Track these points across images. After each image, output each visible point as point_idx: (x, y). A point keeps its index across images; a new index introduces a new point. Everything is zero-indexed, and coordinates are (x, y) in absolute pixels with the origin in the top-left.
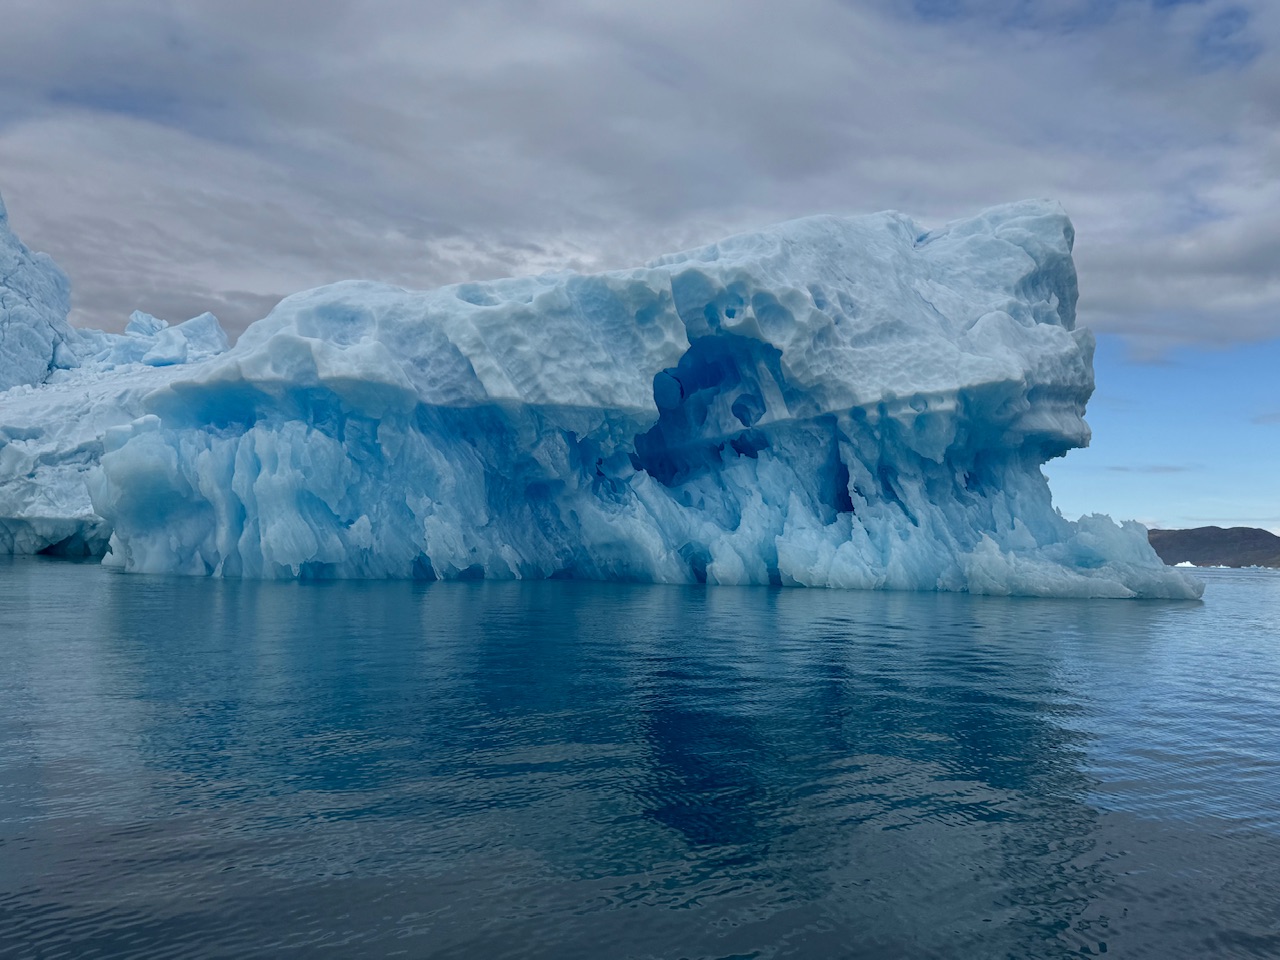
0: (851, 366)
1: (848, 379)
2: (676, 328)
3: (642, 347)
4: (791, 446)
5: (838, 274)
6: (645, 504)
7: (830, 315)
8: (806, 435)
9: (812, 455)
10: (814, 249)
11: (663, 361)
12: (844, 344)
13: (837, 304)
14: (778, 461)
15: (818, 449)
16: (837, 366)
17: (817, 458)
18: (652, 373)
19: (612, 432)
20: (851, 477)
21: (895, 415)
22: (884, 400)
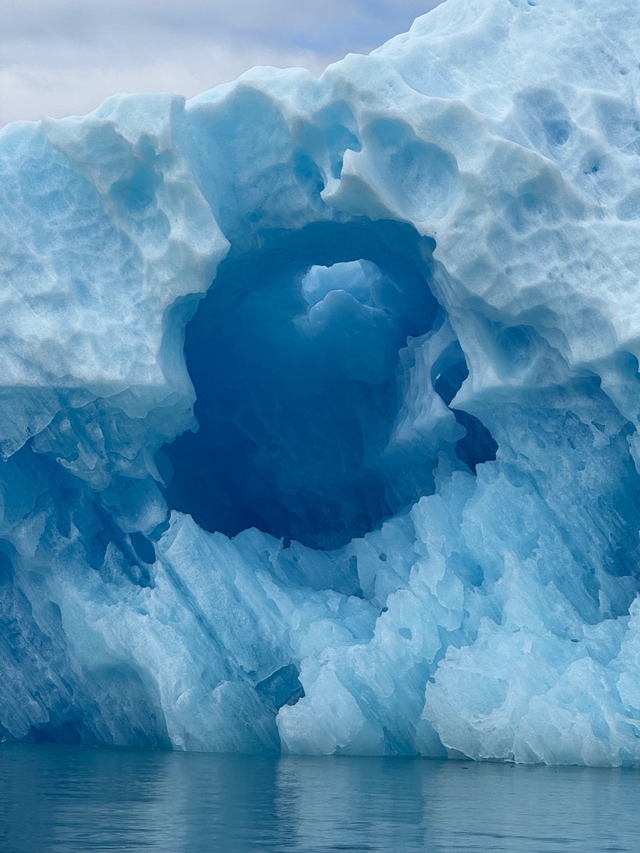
0: (608, 261)
1: (603, 291)
2: (191, 211)
3: (138, 257)
4: (531, 448)
5: (623, 60)
6: (177, 583)
7: (576, 152)
8: (570, 422)
9: (582, 467)
10: (573, 13)
11: (173, 280)
12: (600, 213)
13: (588, 127)
14: (507, 483)
15: (595, 451)
16: (577, 263)
17: (593, 473)
18: (158, 307)
19: (84, 436)
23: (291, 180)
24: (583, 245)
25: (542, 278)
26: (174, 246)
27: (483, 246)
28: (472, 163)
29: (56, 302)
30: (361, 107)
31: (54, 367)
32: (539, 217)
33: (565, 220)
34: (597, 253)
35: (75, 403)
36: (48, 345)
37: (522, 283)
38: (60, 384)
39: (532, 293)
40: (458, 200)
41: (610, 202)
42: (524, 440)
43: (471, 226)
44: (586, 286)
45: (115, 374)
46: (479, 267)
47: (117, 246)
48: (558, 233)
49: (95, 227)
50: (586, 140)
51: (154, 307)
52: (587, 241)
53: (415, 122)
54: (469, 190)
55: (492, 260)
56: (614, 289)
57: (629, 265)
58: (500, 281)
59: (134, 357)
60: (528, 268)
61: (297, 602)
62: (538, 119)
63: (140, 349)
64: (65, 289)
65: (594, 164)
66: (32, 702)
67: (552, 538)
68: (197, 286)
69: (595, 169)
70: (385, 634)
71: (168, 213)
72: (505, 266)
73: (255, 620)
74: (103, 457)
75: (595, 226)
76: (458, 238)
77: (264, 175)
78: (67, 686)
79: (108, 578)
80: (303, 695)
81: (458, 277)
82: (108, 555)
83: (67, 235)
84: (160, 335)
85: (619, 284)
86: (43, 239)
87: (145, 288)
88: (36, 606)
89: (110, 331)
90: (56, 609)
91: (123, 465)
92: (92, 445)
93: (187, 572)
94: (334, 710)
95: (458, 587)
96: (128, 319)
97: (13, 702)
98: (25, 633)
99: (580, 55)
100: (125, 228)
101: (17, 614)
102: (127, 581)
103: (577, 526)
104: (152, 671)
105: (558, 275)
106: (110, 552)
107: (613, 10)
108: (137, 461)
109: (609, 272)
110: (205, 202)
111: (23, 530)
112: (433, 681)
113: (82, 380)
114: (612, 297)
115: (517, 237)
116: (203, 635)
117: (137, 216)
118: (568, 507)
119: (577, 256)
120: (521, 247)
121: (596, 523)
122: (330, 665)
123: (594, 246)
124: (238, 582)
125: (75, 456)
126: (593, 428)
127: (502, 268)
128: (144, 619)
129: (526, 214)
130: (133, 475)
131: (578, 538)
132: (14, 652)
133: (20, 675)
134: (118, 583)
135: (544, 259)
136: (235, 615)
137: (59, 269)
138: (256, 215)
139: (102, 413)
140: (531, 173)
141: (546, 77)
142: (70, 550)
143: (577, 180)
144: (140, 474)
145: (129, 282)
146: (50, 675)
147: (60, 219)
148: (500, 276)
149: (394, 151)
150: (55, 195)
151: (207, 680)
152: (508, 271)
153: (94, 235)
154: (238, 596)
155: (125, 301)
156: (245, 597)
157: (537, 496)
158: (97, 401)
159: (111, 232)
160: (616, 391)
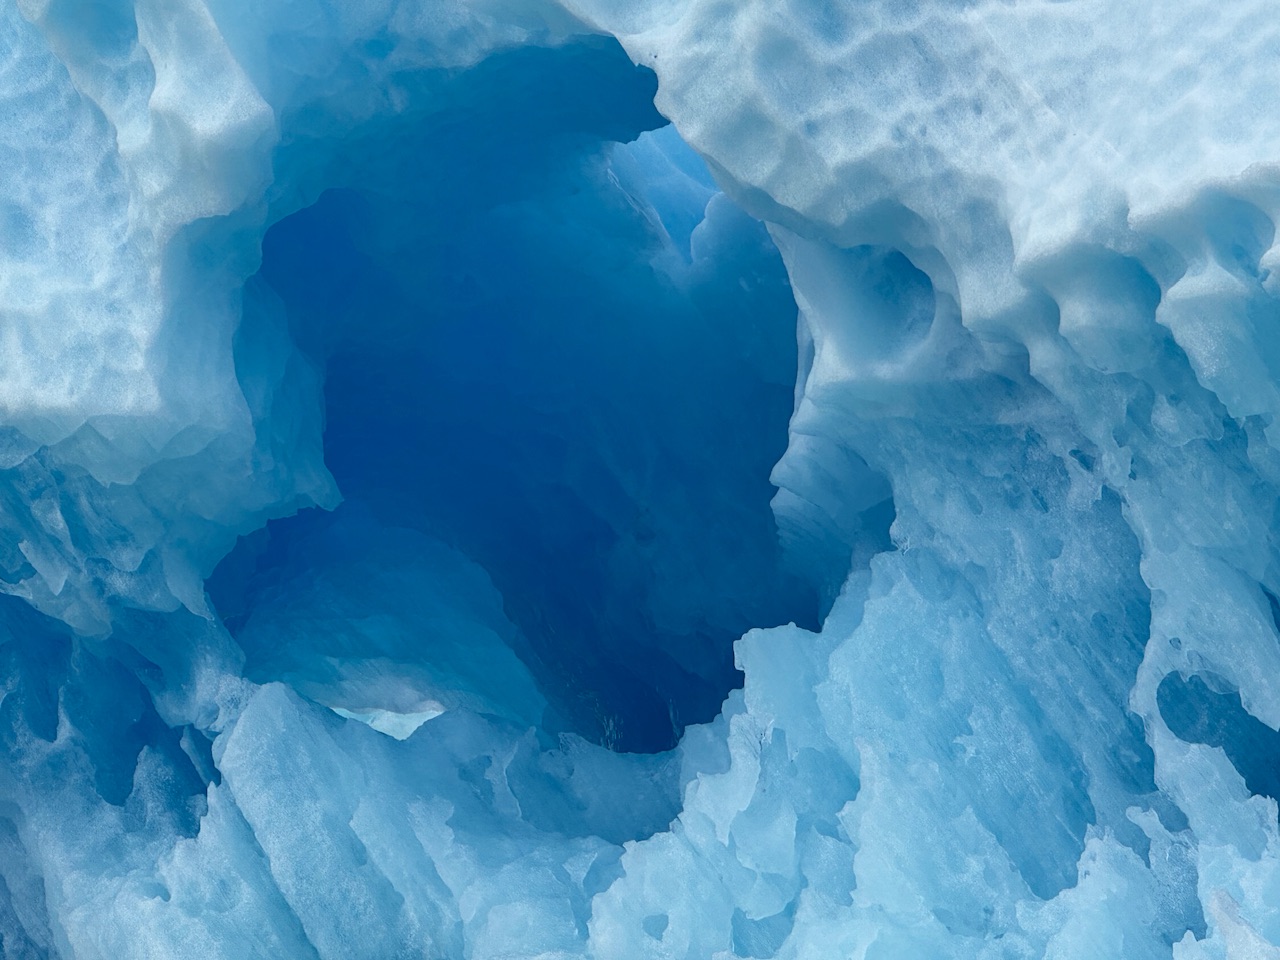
1: (1000, 161)
4: (952, 516)
6: (245, 831)
9: (1054, 550)
11: (167, 193)
14: (912, 592)
15: (1081, 518)
16: (956, 103)
17: (1075, 562)
18: (150, 250)
19: (32, 527)
20: (1152, 649)
21: (1164, 313)
22: (1110, 245)
24: (969, 61)
25: (877, 139)
27: (748, 79)
32: (874, 8)
33: (932, 9)
34: (995, 77)
37: (838, 152)
39: (861, 174)
42: (940, 497)
44: (970, 152)
45: (59, 395)
46: (747, 124)
48: (916, 40)
49: (53, 90)
51: (146, 250)
52: (975, 52)
55: (770, 106)
56: (1020, 155)
57: (1052, 99)
58: (797, 152)
59: (100, 356)
60: (853, 119)
63: (115, 340)
67: (997, 711)
68: (208, 202)
70: (607, 932)
71: (154, 52)
72: (802, 118)
73: (391, 903)
74: (79, 571)
75: (993, 19)
76: (702, 64)
79: (134, 823)
81: (705, 149)
82: (140, 775)
84: (159, 308)
85: (1030, 142)
87: (132, 211)
89: (57, 309)
90: (38, 885)
91: (120, 584)
92: (56, 542)
93: (257, 805)
96: (100, 279)
98: (9, 942)
102: (167, 828)
103: (1050, 681)
105: (913, 130)
106: (148, 770)
109: (1013, 116)
110: (212, 24)
114: (1017, 174)
115: (825, 53)
118: (1032, 641)
119: (958, 87)
120: (835, 73)
121: (1095, 673)
123: (989, 61)
125: (29, 571)
126: (1072, 463)
127: (791, 122)
130: (142, 602)
131: (1052, 710)
134: (153, 832)
135: (888, 98)
136: (345, 894)
139: (60, 477)
142: (56, 765)
144: (155, 601)
145: (111, 201)
148: (793, 142)
152: (812, 128)
153: (51, 108)
154: (358, 854)
155: (101, 242)
156: (374, 855)
157: (971, 620)
158: (41, 454)
159: (76, 101)
160: (1054, 380)
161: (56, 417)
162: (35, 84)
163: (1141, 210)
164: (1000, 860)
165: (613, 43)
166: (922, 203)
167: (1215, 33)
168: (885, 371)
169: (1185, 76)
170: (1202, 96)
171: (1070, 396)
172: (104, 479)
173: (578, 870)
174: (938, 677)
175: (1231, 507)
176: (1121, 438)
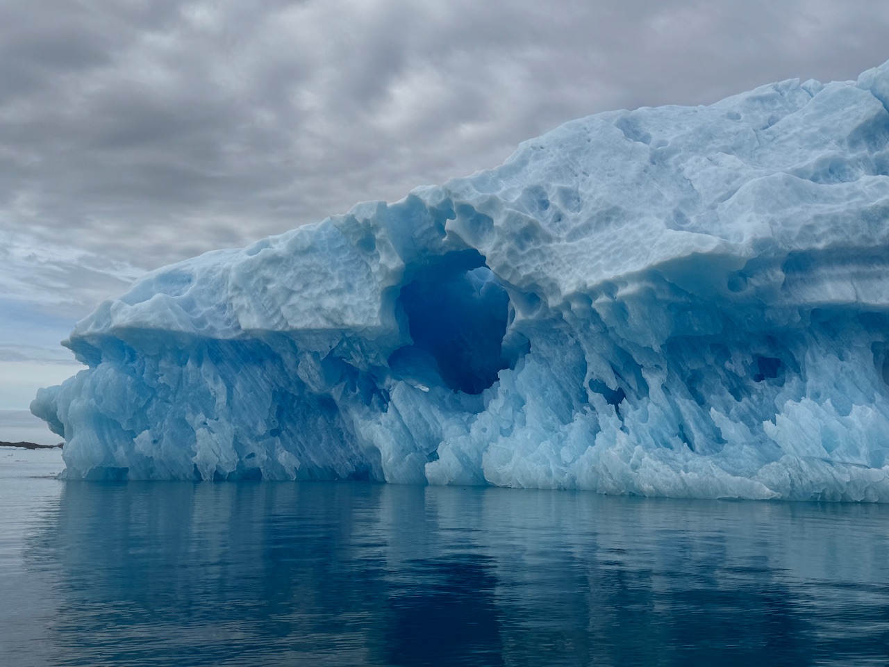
0: (560, 261)
1: (558, 275)
3: (371, 271)
5: (576, 170)
6: (397, 411)
7: (551, 213)
8: (560, 334)
9: (565, 354)
10: (557, 150)
11: (382, 281)
12: (559, 240)
13: (555, 202)
14: (535, 362)
15: (570, 347)
16: (548, 263)
17: (569, 356)
18: (379, 292)
19: (353, 349)
20: (588, 374)
21: (593, 306)
22: (582, 292)
23: (436, 234)
24: (551, 254)
25: (532, 270)
26: (382, 266)
27: (505, 258)
28: (499, 222)
29: (338, 292)
30: (454, 200)
31: (337, 320)
32: (531, 244)
33: (543, 244)
34: (556, 258)
35: (348, 335)
36: (334, 310)
37: (523, 273)
38: (340, 327)
39: (528, 277)
40: (496, 239)
41: (564, 234)
42: (541, 343)
43: (501, 250)
44: (551, 273)
45: (360, 322)
46: (504, 267)
47: (364, 267)
48: (540, 250)
49: (356, 259)
50: (555, 207)
51: (377, 293)
52: (552, 253)
53: (476, 205)
54: (498, 233)
55: (510, 263)
56: (562, 273)
57: (569, 262)
58: (515, 273)
59: (368, 314)
60: (526, 266)
61: (447, 417)
62: (535, 199)
63: (371, 310)
64: (342, 287)
65: (559, 218)
66: (348, 463)
67: (553, 386)
68: (391, 283)
69: (560, 220)
70: (474, 431)
71: (379, 252)
73: (427, 425)
74: (362, 358)
75: (556, 246)
76: (495, 255)
77: (426, 232)
78: (361, 456)
79: (372, 409)
80: (438, 458)
81: (496, 272)
82: (373, 400)
83: (346, 264)
84: (380, 304)
85: (564, 271)
86: (335, 265)
87: (374, 284)
88: (347, 422)
89: (359, 304)
90: (352, 422)
91: (371, 361)
92: (358, 352)
93: (399, 406)
94: (449, 465)
95: (510, 410)
96: (367, 298)
97: (340, 463)
98: (344, 433)
99: (557, 170)
100: (365, 259)
101: (341, 426)
102: (379, 411)
104: (380, 449)
105: (539, 268)
106: (374, 399)
107: (575, 147)
108: (377, 358)
109: (560, 266)
110: (392, 247)
111: (333, 389)
112: (487, 451)
113: (348, 325)
114: (561, 277)
115: (521, 253)
116: (404, 433)
117: (370, 254)
118: (560, 372)
119: (548, 260)
120: (523, 257)
121: (573, 379)
122: (450, 445)
123: (555, 254)
124: (421, 409)
125: (352, 358)
126: (569, 336)
127: (514, 267)
128: (378, 426)
129: (525, 242)
131: (565, 386)
132: (342, 442)
133: (343, 452)
134: (376, 411)
135: (534, 262)
136: (418, 424)
137: (340, 277)
138: (425, 250)
139: (359, 338)
140: (524, 224)
141: (539, 180)
142: (356, 397)
143: (550, 226)
145: (369, 282)
146: (354, 451)
147: (344, 256)
149: (471, 218)
150: (342, 247)
151: (404, 452)
152: (518, 268)
153: (356, 263)
154: (420, 415)
155: (367, 290)
156: (424, 416)
157: (547, 368)
158: (356, 334)
159: (362, 262)
160: (568, 320)
161: (359, 326)
162: (353, 258)
163: (589, 285)
164: (556, 417)
165: (476, 251)
166: (541, 284)
167: (603, 249)
168: (531, 317)
169: (598, 258)
170: (601, 261)
171: (571, 323)
172: (368, 339)
173: (465, 419)
174: (540, 379)
175: (605, 345)
176: (581, 331)
